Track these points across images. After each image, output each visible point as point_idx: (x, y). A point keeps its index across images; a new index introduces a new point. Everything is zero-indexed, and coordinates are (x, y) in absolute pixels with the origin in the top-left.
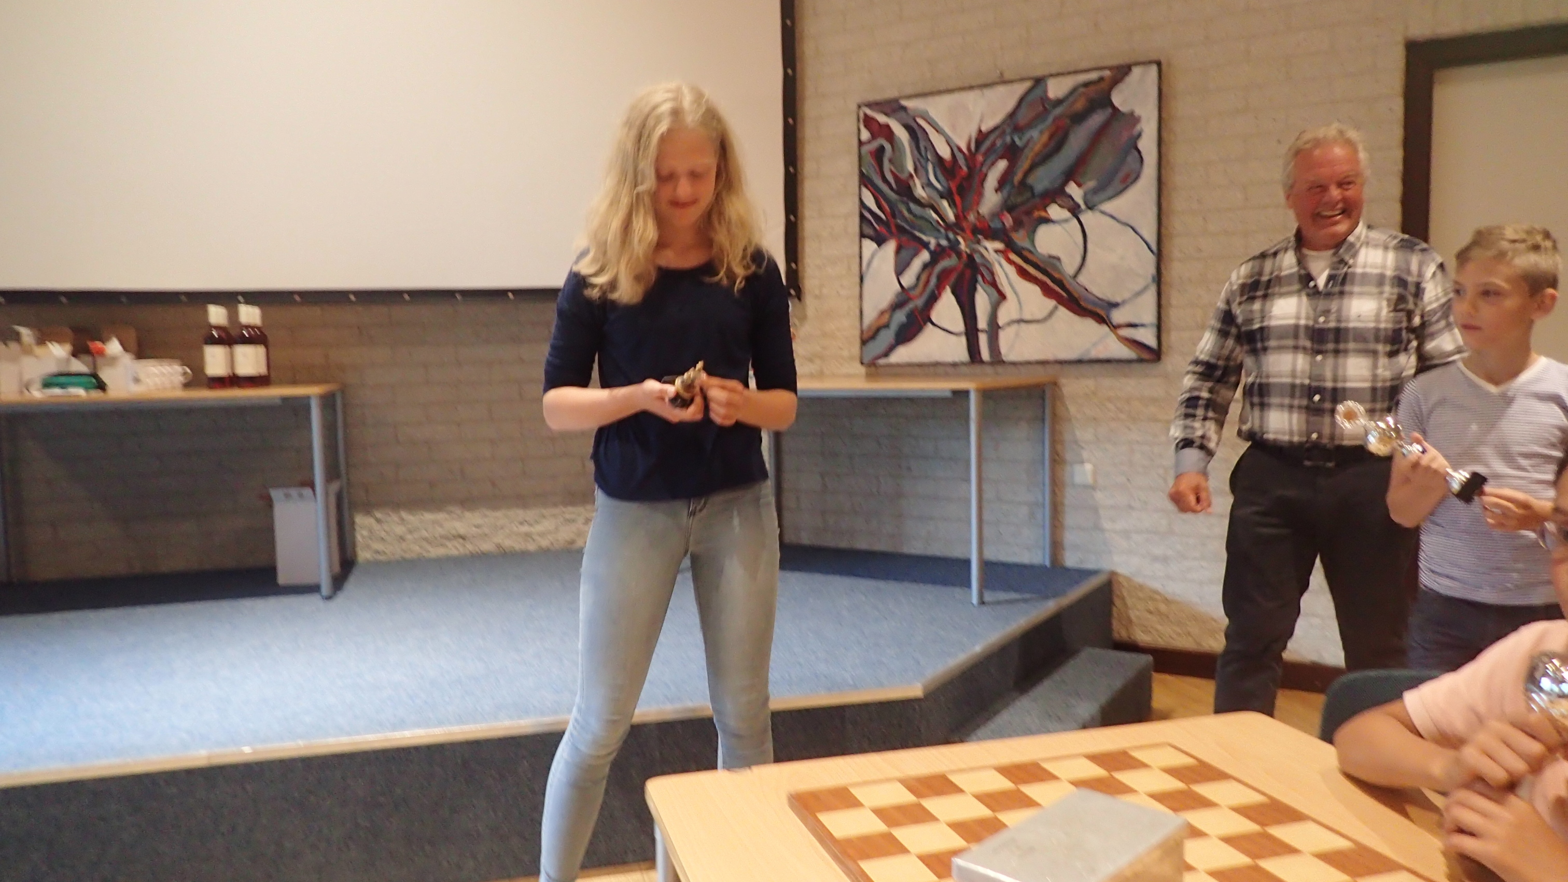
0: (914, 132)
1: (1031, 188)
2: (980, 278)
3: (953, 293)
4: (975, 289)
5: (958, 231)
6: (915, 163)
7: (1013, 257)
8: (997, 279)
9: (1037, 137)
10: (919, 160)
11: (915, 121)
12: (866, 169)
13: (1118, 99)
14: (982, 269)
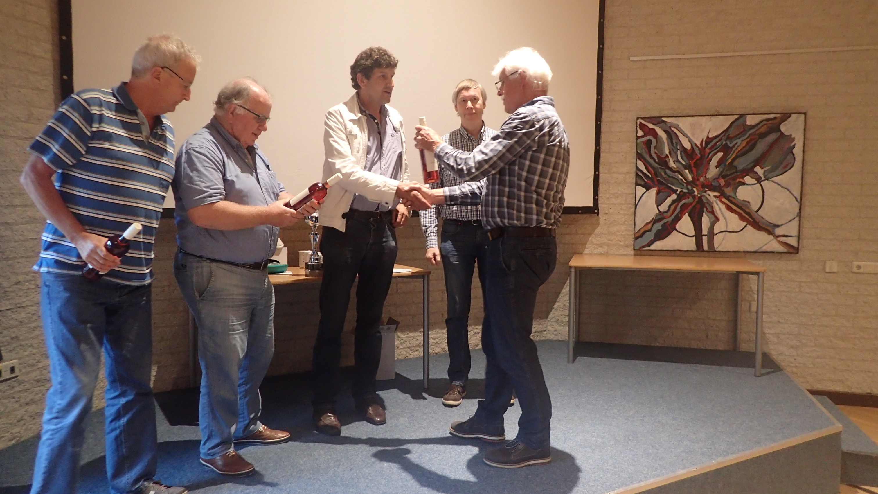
0: (671, 135)
1: (736, 167)
2: (705, 209)
3: (689, 215)
4: (702, 215)
5: (694, 186)
6: (669, 149)
7: (724, 200)
8: (714, 210)
9: (740, 143)
10: (672, 149)
11: (671, 129)
12: (640, 151)
13: (783, 128)
14: (707, 205)
